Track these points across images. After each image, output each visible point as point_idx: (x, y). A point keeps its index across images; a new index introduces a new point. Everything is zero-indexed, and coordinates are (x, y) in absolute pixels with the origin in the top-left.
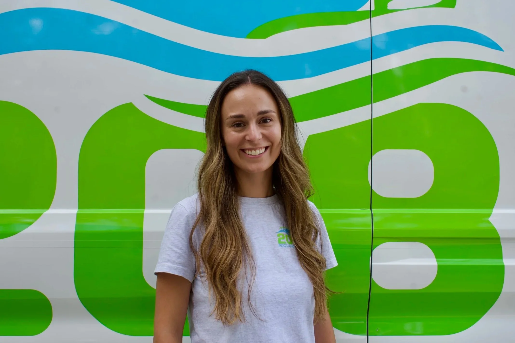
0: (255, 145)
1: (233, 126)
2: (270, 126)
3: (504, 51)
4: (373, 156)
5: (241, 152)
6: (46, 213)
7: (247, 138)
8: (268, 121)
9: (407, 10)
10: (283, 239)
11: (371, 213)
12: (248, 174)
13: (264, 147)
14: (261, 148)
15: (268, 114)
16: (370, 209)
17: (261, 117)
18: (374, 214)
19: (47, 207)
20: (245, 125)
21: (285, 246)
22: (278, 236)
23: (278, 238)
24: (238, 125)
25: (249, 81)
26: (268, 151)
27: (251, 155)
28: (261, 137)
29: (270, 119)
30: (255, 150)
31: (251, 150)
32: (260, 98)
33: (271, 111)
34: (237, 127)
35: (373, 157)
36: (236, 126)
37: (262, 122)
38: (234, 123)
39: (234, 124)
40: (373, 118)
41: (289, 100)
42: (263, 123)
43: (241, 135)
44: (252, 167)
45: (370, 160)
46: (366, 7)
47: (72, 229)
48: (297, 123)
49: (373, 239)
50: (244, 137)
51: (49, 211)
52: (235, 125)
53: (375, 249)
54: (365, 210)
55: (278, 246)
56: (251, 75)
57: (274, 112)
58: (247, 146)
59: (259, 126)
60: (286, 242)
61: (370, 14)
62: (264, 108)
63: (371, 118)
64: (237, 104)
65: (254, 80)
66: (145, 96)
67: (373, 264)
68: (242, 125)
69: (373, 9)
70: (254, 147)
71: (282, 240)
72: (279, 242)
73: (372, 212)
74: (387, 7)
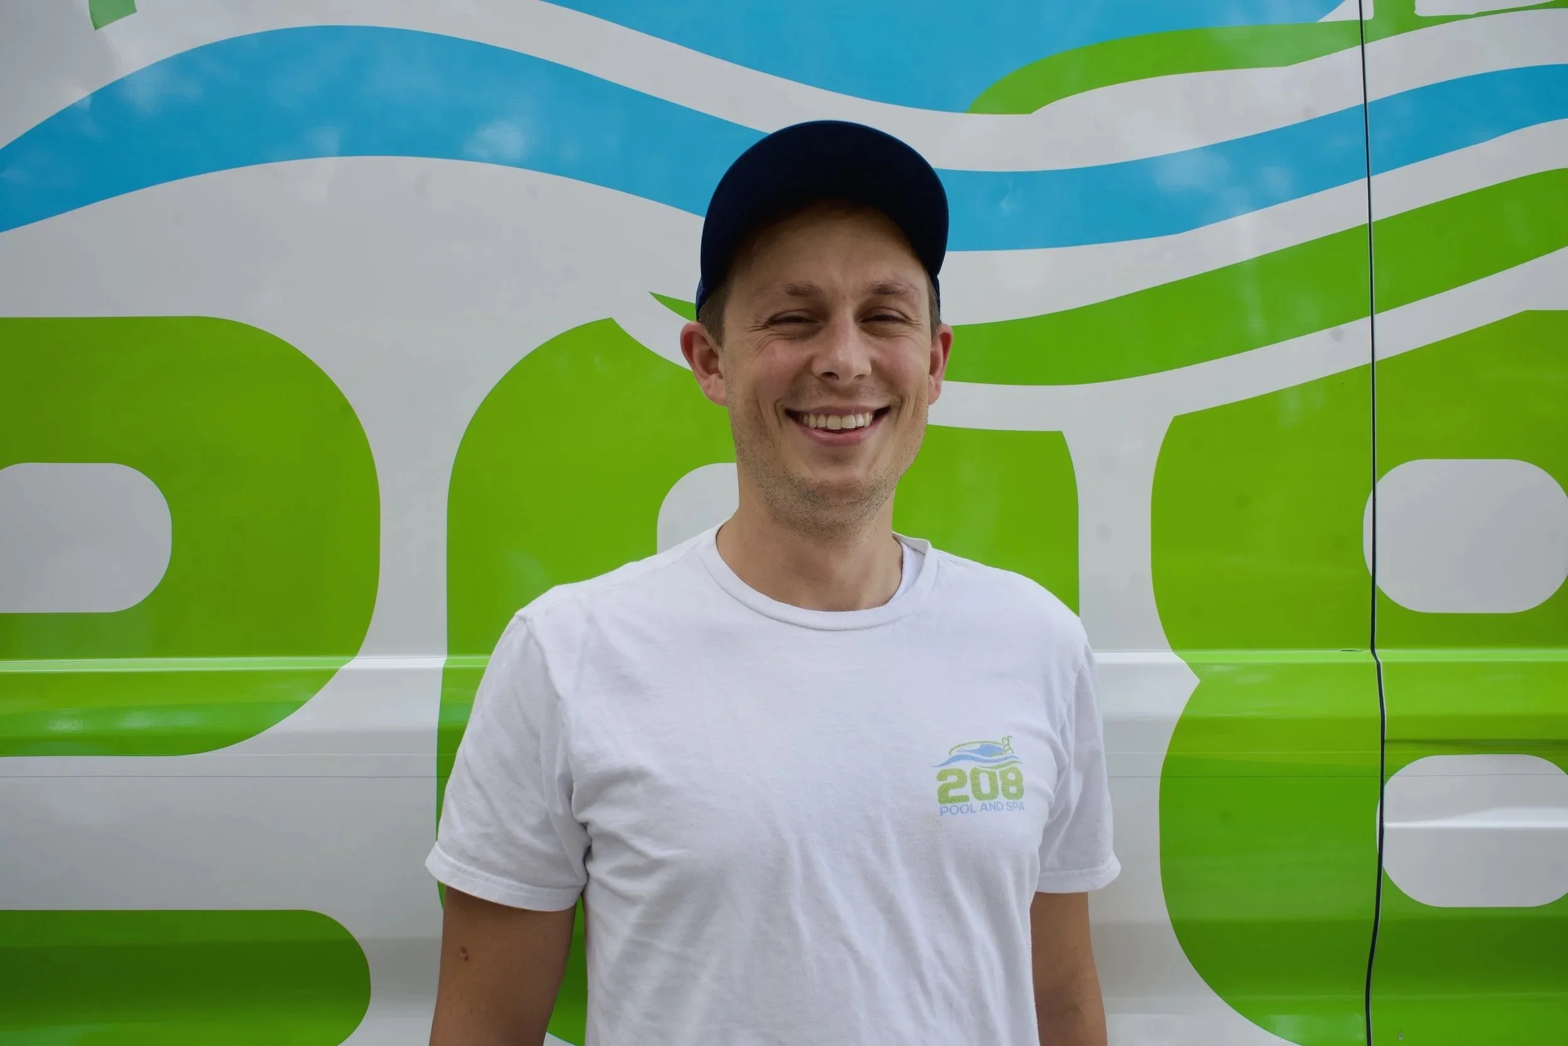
4: (1379, 479)
6: (345, 667)
9: (1477, 18)
11: (1373, 660)
16: (1369, 651)
18: (1386, 665)
19: (351, 647)
35: (1378, 485)
40: (1376, 359)
46: (1346, 12)
49: (1386, 745)
51: (359, 663)
53: (1393, 777)
54: (1353, 652)
61: (1361, 33)
63: (1371, 362)
66: (654, 298)
67: (1386, 825)
69: (1368, 15)
73: (1380, 659)
74: (1414, 8)
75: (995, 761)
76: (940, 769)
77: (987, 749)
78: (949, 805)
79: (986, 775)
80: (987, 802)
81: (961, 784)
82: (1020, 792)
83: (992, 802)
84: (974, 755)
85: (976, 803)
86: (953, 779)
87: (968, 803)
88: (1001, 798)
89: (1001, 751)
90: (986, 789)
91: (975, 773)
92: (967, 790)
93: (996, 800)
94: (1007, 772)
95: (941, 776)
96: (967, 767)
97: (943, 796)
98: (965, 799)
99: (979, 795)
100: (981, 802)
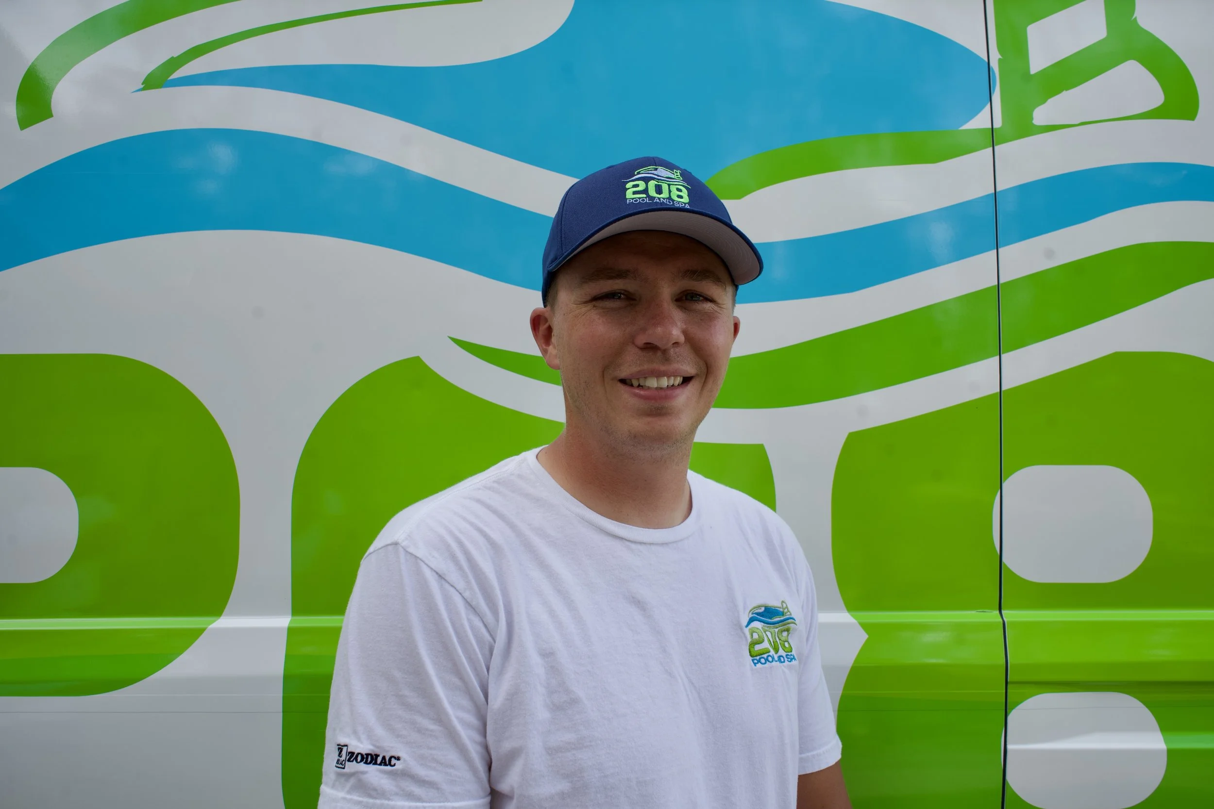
4: (1004, 481)
6: (212, 626)
9: (1081, 127)
11: (1001, 620)
16: (998, 612)
18: (1007, 623)
19: (217, 609)
35: (1004, 485)
40: (1003, 389)
45: (998, 491)
46: (981, 122)
47: (276, 666)
49: (1009, 686)
51: (224, 622)
53: (1014, 711)
54: (985, 613)
61: (993, 137)
63: (999, 391)
66: (450, 340)
67: (1009, 747)
69: (998, 124)
73: (1005, 619)
74: (1033, 120)
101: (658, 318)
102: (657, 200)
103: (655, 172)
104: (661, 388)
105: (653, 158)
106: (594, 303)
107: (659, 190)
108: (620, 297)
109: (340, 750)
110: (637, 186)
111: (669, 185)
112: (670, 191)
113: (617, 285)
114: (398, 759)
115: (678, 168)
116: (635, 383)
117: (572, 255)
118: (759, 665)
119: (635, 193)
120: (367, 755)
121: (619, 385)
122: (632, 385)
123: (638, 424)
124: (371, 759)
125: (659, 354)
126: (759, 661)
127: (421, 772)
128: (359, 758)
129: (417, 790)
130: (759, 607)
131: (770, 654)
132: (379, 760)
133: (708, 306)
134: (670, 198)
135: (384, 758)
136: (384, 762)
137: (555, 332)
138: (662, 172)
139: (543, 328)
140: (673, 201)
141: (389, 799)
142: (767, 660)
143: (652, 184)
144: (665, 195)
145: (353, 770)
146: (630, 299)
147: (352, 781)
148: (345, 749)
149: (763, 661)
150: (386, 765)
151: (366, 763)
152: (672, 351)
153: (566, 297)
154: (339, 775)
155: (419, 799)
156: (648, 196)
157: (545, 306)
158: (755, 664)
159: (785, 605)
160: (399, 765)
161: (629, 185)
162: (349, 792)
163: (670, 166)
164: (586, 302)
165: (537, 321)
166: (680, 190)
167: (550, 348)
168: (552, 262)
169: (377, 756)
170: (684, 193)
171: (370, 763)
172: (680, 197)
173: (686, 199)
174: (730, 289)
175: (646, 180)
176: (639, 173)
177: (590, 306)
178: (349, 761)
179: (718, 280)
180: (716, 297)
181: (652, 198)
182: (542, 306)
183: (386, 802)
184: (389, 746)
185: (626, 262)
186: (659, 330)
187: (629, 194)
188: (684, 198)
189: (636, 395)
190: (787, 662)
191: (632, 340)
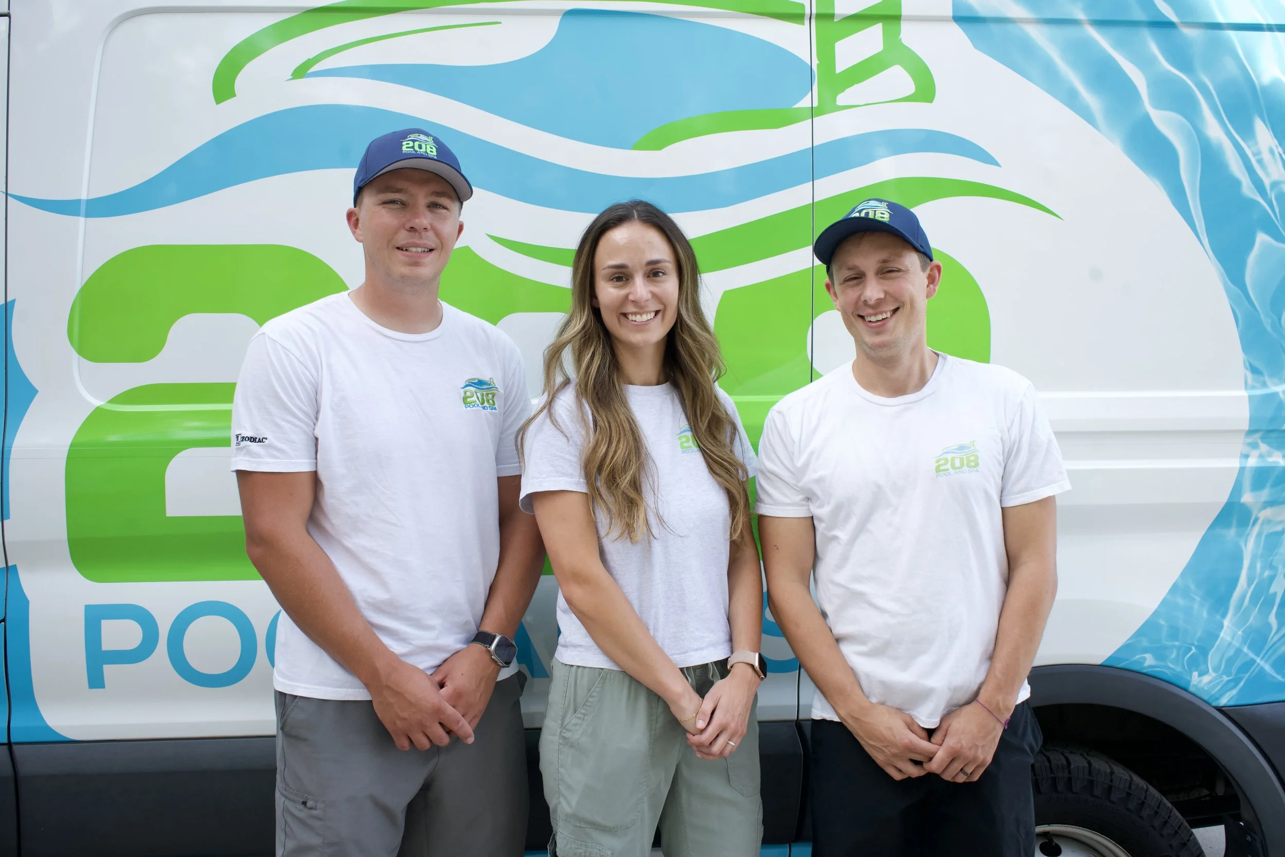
0: (641, 307)
1: (612, 280)
2: (662, 282)
3: (1002, 166)
4: (814, 319)
5: (622, 318)
7: (631, 297)
8: (661, 274)
9: (865, 106)
10: (688, 441)
12: (633, 348)
13: (653, 312)
14: (650, 312)
15: (660, 265)
17: (650, 270)
20: (627, 280)
21: (691, 451)
22: (680, 439)
23: (680, 441)
24: (619, 279)
25: (636, 217)
26: (660, 316)
27: (635, 321)
28: (649, 296)
29: (664, 272)
30: (641, 314)
31: (635, 314)
32: (649, 242)
33: (665, 261)
34: (617, 281)
35: (814, 321)
36: (615, 280)
37: (651, 275)
38: (612, 275)
39: (612, 278)
40: (814, 265)
41: (691, 243)
42: (653, 276)
43: (623, 292)
44: (635, 338)
45: (809, 327)
46: (805, 103)
48: (702, 275)
50: (627, 297)
52: (614, 278)
55: (681, 452)
56: (639, 208)
57: (669, 262)
58: (630, 309)
59: (648, 281)
60: (693, 446)
61: (813, 113)
62: (655, 256)
63: (812, 266)
64: (618, 249)
65: (643, 216)
66: (488, 237)
68: (624, 279)
69: (815, 104)
70: (641, 311)
71: (685, 445)
72: (682, 447)
74: (836, 101)
75: (964, 452)
76: (937, 459)
77: (961, 448)
78: (939, 473)
79: (959, 459)
80: (958, 470)
81: (946, 463)
82: (977, 465)
83: (960, 470)
84: (954, 451)
85: (951, 470)
86: (942, 462)
87: (949, 472)
88: (965, 468)
89: (968, 448)
90: (957, 464)
91: (953, 459)
92: (949, 466)
93: (963, 469)
94: (970, 457)
95: (938, 461)
96: (949, 456)
97: (938, 470)
98: (947, 470)
99: (953, 467)
100: (955, 471)
101: (416, 215)
102: (418, 152)
103: (419, 137)
104: (418, 252)
105: (418, 129)
106: (384, 206)
107: (420, 147)
108: (397, 203)
109: (238, 437)
110: (409, 144)
111: (426, 145)
112: (426, 148)
113: (396, 196)
114: (266, 439)
115: (431, 136)
116: (404, 249)
117: (373, 178)
118: (469, 408)
119: (407, 148)
120: (251, 437)
121: (396, 250)
122: (402, 250)
123: (405, 270)
124: (253, 440)
125: (417, 234)
126: (469, 406)
127: (279, 445)
128: (247, 439)
129: (277, 454)
130: (474, 379)
131: (477, 403)
132: (257, 440)
133: (444, 211)
134: (426, 152)
135: (259, 439)
136: (259, 441)
137: (360, 221)
138: (422, 137)
139: (353, 219)
140: (428, 153)
141: (262, 458)
142: (474, 406)
143: (417, 144)
144: (423, 150)
145: (244, 445)
146: (403, 204)
147: (244, 451)
148: (240, 436)
149: (471, 406)
150: (260, 442)
151: (251, 441)
152: (423, 233)
153: (369, 200)
154: (237, 449)
155: (278, 458)
156: (414, 150)
157: (355, 207)
158: (466, 408)
159: (492, 380)
160: (267, 442)
161: (404, 143)
162: (243, 456)
163: (427, 135)
164: (379, 205)
165: (350, 215)
166: (431, 148)
167: (358, 231)
168: (361, 181)
169: (256, 438)
170: (434, 150)
171: (253, 442)
172: (432, 152)
173: (435, 153)
174: (457, 204)
175: (414, 141)
176: (410, 137)
177: (381, 207)
178: (242, 441)
179: (450, 197)
180: (448, 207)
181: (416, 151)
182: (353, 207)
183: (261, 460)
184: (263, 432)
185: (401, 184)
186: (417, 221)
187: (404, 148)
188: (434, 153)
189: (404, 255)
190: (489, 410)
191: (403, 226)
